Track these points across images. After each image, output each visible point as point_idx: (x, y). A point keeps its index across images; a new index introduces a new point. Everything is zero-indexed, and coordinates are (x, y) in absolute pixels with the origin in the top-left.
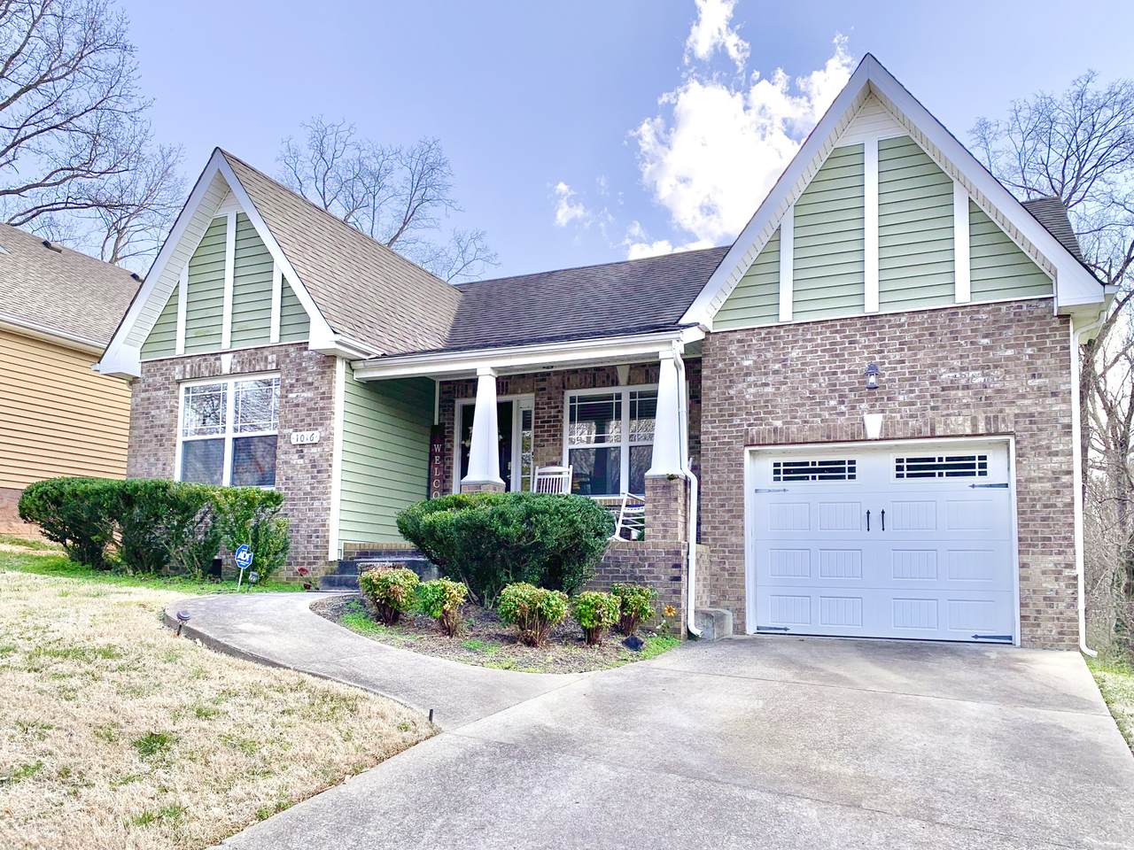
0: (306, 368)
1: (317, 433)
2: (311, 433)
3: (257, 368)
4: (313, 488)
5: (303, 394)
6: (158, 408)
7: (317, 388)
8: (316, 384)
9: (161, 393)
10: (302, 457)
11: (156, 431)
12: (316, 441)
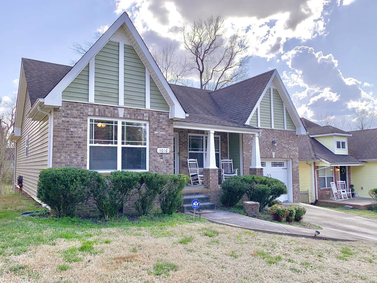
0: (162, 122)
1: (168, 149)
2: (166, 149)
3: (139, 118)
4: (167, 171)
5: (161, 133)
6: (76, 127)
7: (167, 131)
8: (167, 129)
9: (77, 120)
10: (162, 158)
11: (75, 140)
12: (168, 152)
